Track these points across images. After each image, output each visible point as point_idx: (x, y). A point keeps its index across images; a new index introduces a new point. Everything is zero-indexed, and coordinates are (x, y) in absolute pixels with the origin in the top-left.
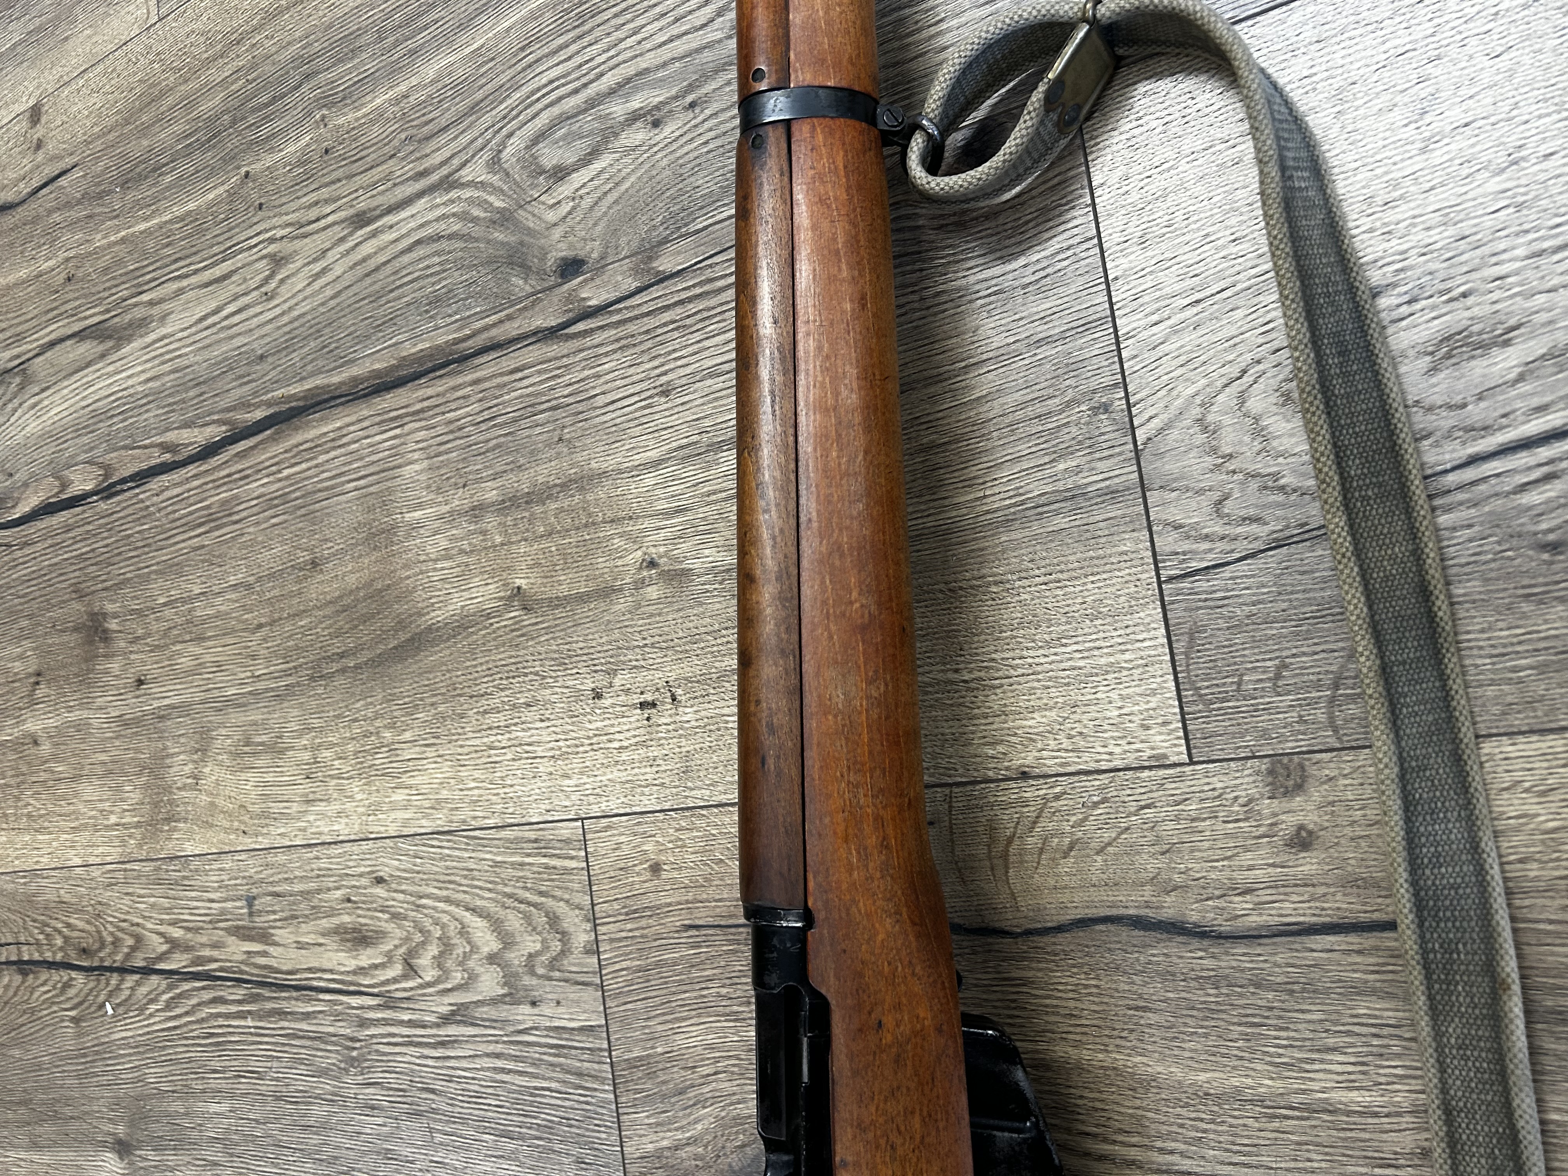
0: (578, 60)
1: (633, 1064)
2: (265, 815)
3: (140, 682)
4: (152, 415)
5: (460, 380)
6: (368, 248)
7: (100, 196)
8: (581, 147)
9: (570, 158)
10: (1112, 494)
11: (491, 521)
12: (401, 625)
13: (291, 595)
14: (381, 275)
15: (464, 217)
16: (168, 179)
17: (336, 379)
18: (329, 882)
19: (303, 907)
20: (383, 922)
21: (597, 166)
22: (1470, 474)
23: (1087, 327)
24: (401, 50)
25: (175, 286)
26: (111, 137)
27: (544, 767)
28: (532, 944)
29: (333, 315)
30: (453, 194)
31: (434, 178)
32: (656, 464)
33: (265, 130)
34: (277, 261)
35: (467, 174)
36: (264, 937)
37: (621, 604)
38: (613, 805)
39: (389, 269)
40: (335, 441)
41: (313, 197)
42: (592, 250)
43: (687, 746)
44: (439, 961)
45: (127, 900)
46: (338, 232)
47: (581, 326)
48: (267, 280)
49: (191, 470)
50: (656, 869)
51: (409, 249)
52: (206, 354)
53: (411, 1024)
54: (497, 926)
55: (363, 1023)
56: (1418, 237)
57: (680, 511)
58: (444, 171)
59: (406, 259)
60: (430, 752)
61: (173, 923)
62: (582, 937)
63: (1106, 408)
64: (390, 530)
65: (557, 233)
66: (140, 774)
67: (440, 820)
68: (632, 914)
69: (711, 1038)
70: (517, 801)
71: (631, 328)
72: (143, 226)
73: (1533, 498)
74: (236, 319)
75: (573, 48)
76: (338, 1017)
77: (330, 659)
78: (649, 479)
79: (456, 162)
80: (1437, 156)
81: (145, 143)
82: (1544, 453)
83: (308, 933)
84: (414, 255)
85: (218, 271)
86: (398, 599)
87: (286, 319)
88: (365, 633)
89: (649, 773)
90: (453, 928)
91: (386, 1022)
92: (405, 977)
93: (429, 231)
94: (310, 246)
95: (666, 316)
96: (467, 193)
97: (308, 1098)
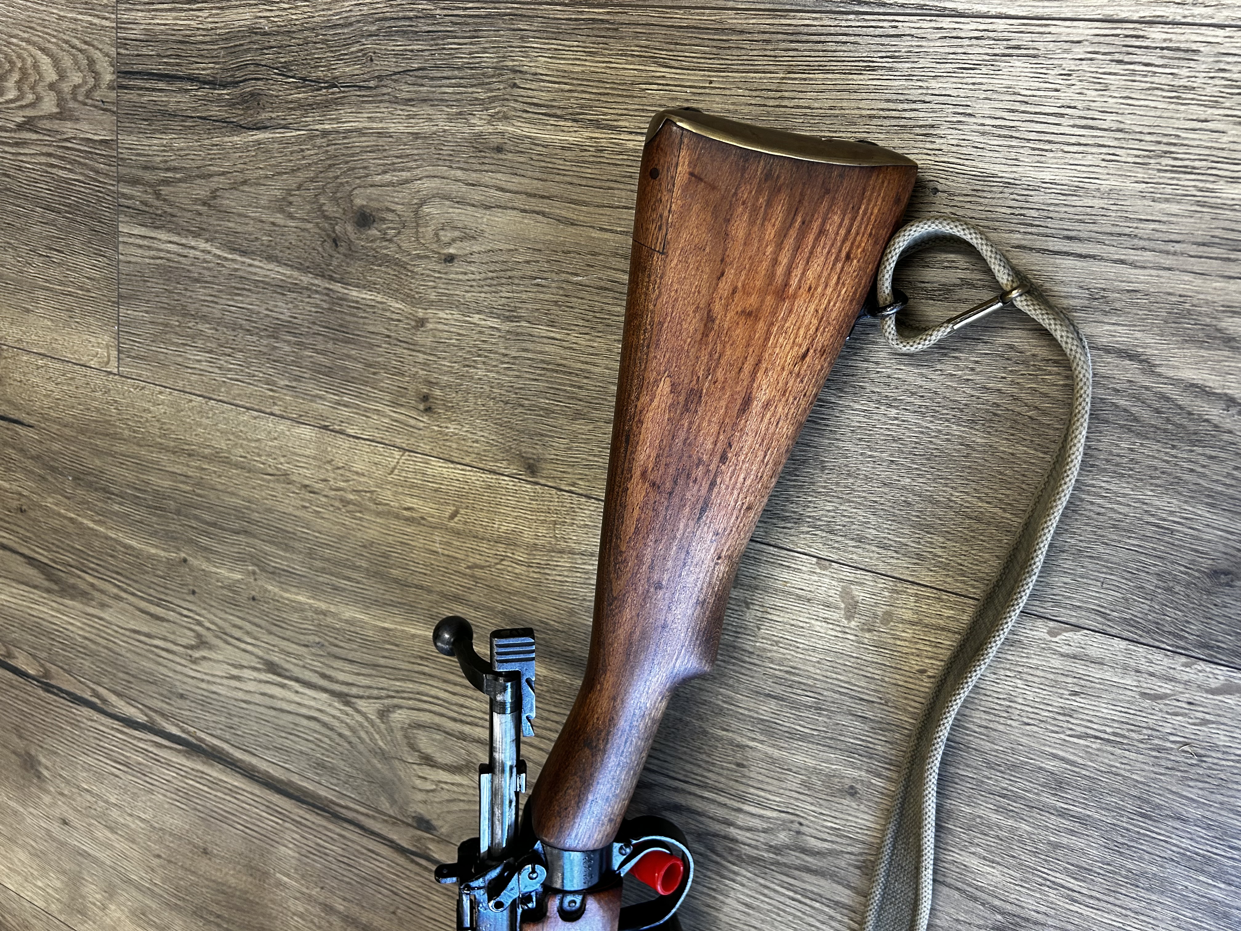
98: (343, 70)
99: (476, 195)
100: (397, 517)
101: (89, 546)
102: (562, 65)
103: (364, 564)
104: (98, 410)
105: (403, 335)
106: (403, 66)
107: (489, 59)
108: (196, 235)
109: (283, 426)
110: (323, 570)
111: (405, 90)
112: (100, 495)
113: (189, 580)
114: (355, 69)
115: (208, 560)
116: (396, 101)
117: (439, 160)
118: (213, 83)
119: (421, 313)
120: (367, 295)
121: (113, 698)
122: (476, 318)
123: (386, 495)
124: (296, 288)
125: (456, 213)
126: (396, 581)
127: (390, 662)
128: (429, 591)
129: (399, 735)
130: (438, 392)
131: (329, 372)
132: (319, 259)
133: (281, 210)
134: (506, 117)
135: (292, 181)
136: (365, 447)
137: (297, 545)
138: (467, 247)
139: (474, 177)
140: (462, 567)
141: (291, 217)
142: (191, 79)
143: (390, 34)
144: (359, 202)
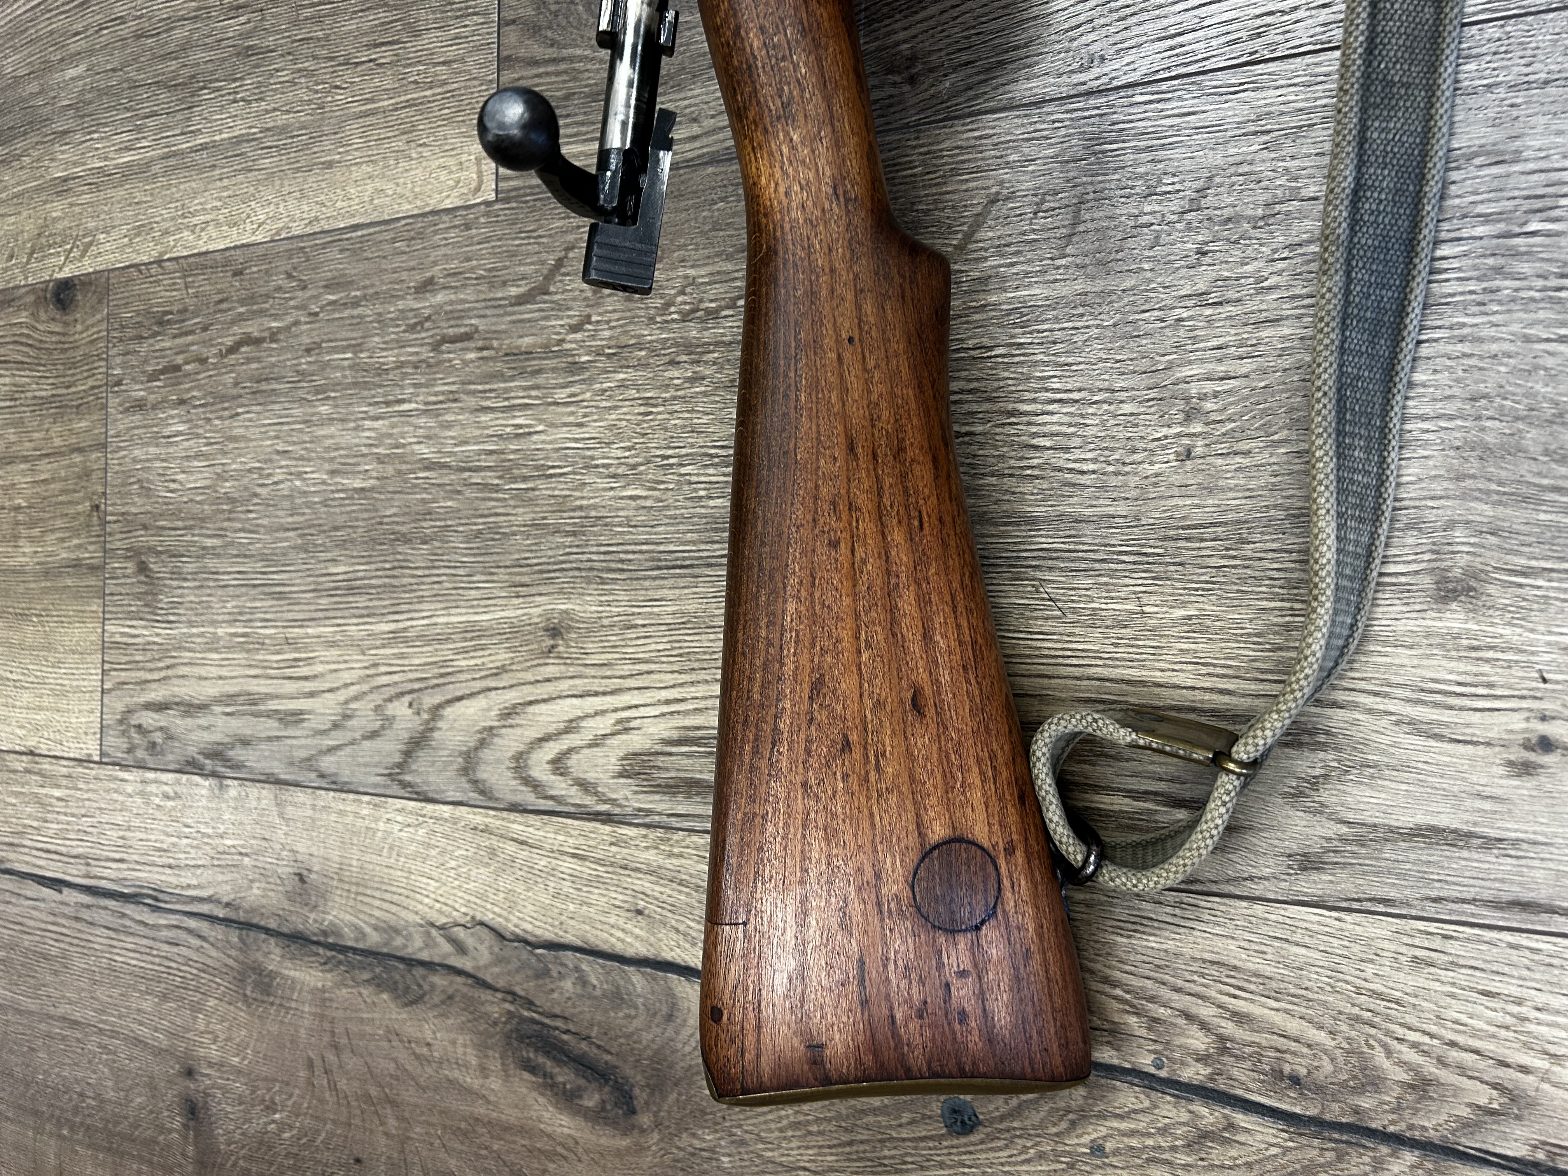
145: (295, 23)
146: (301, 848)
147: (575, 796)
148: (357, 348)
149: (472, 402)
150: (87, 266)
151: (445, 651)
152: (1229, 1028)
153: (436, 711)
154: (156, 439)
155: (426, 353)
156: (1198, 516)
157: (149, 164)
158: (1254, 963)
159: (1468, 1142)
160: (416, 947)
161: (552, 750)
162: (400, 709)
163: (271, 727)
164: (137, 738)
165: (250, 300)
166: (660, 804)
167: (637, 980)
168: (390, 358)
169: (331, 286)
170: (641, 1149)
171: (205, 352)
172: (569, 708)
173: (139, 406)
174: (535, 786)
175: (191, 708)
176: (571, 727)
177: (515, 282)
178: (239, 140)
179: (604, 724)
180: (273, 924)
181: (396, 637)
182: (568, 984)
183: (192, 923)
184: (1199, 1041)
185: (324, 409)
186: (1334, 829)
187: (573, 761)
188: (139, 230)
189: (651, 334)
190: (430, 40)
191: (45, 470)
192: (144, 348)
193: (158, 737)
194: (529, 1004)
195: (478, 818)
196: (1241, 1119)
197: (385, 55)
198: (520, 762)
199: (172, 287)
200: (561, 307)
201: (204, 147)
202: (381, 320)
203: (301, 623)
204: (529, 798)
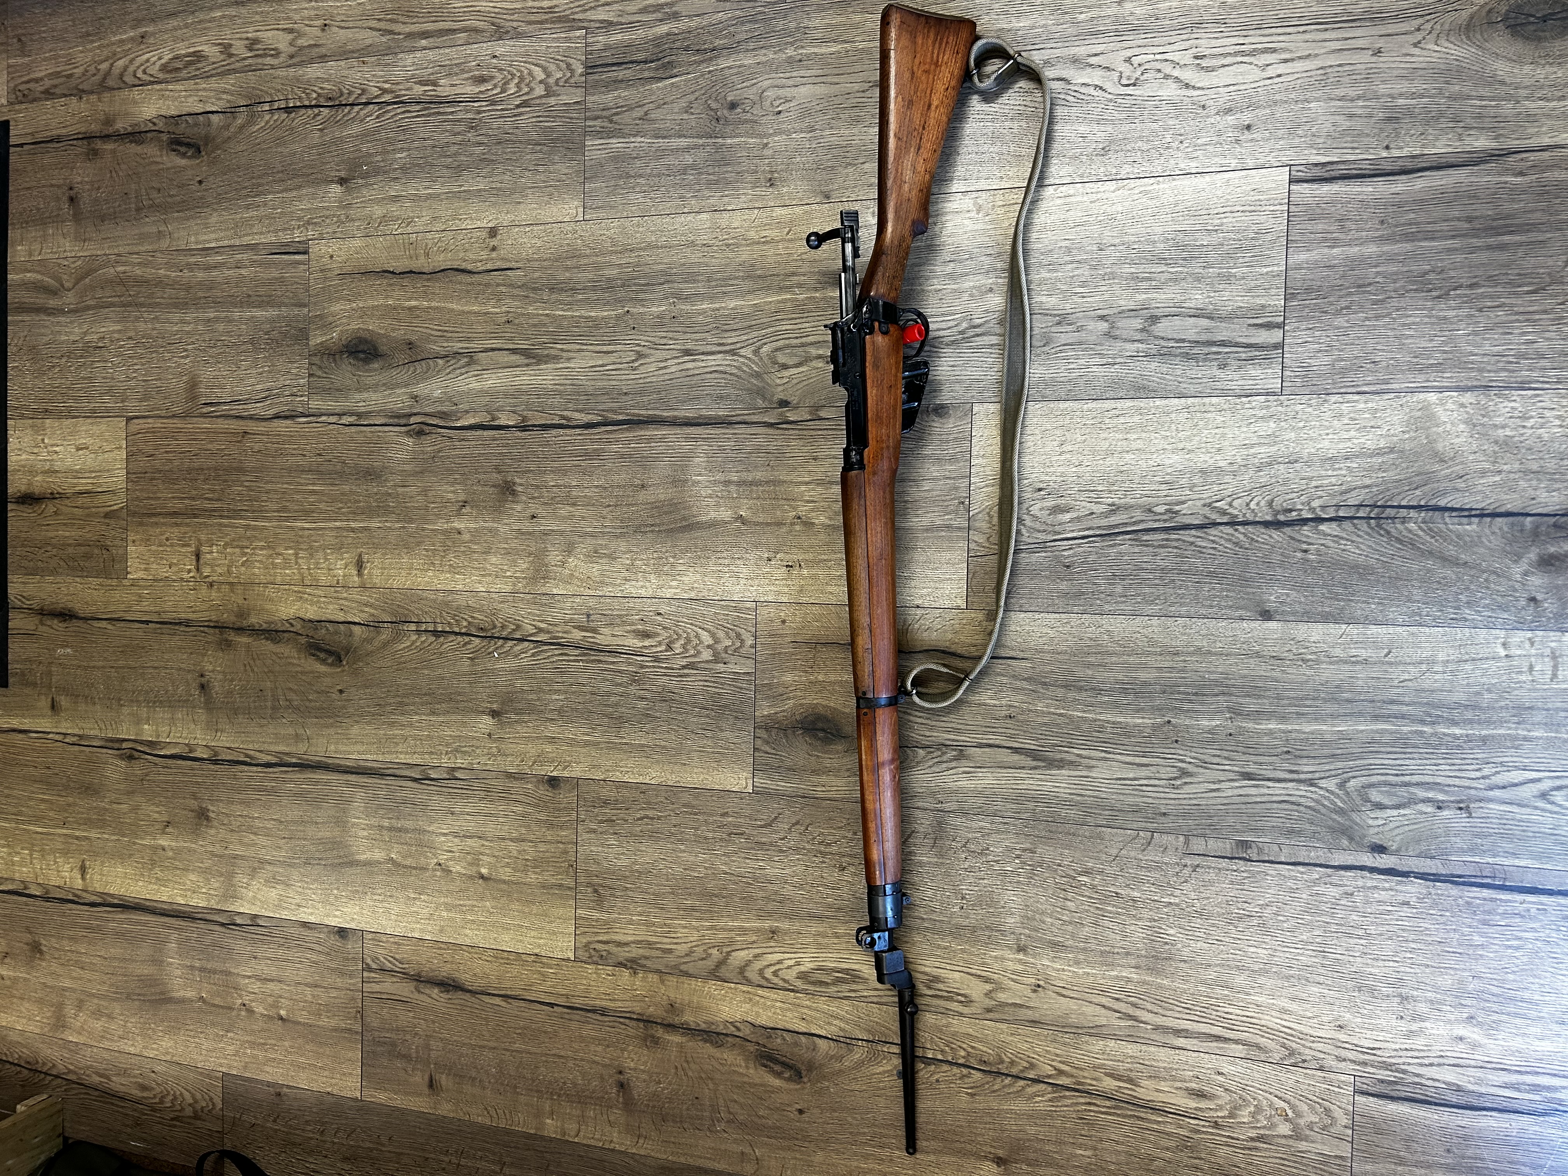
0: (800, 326)
1: (763, 685)
2: (602, 582)
3: (533, 517)
4: (557, 400)
5: (727, 431)
6: (690, 365)
7: (534, 289)
8: (795, 360)
9: (791, 362)
10: (959, 529)
11: (733, 488)
12: (684, 519)
13: (628, 496)
14: (695, 378)
15: (738, 368)
16: (580, 297)
17: (665, 414)
18: (634, 612)
19: (618, 621)
20: (659, 630)
21: (801, 369)
22: (1052, 544)
23: (963, 477)
24: (719, 289)
25: (578, 347)
26: (545, 263)
27: (743, 581)
28: (728, 643)
29: (668, 387)
30: (735, 358)
31: (728, 348)
32: (807, 483)
33: (642, 296)
34: (640, 355)
35: (743, 352)
36: (594, 631)
37: (784, 529)
38: (770, 599)
39: (699, 377)
40: (662, 439)
41: (664, 334)
42: (794, 400)
43: (802, 582)
44: (684, 646)
45: (513, 609)
46: (675, 354)
47: (784, 426)
48: (633, 361)
49: (578, 431)
50: (784, 622)
51: (711, 373)
52: (593, 383)
53: (666, 668)
54: (713, 635)
55: (642, 667)
56: (1054, 478)
57: (813, 501)
58: (732, 347)
59: (709, 376)
60: (691, 569)
61: (542, 621)
62: (750, 641)
63: (963, 503)
64: (686, 481)
65: (780, 388)
66: (529, 556)
67: (693, 595)
68: (771, 636)
69: (796, 678)
70: (729, 592)
71: (805, 432)
72: (561, 313)
73: (1065, 553)
74: (614, 373)
75: (798, 321)
76: (630, 664)
77: (647, 526)
78: (803, 488)
79: (738, 345)
80: (1062, 458)
81: (567, 275)
82: (1071, 542)
83: (618, 631)
84: (713, 376)
85: (605, 348)
86: (684, 508)
87: (641, 381)
88: (666, 519)
89: (786, 590)
90: (692, 634)
91: (654, 667)
92: (666, 651)
93: (721, 368)
94: (660, 355)
95: (820, 433)
96: (741, 360)
97: (609, 694)
98: (718, 42)
99: (790, 82)
100: (758, 243)
101: (560, 326)
102: (827, 21)
103: (741, 274)
104: (568, 244)
105: (756, 153)
106: (750, 35)
107: (793, 25)
108: (635, 136)
109: (690, 217)
110: (717, 286)
111: (752, 45)
112: (569, 293)
113: (631, 322)
114: (726, 41)
115: (643, 306)
116: (748, 50)
117: (772, 71)
118: (646, 62)
119: (765, 141)
120: (736, 140)
121: (577, 415)
122: (794, 136)
123: (752, 234)
124: (696, 147)
125: (781, 92)
126: (759, 277)
127: (758, 322)
128: (778, 275)
129: (766, 359)
130: (776, 175)
131: (717, 182)
132: (708, 130)
133: (686, 112)
134: (802, 47)
135: (692, 97)
136: (738, 213)
137: (700, 278)
138: (787, 105)
139: (788, 75)
140: (795, 257)
141: (692, 114)
142: (632, 62)
143: (743, 23)
144: (729, 99)
145: (670, 711)
146: (672, 995)
147: (781, 983)
148: (697, 829)
149: (743, 855)
150: (566, 774)
151: (732, 934)
152: (970, 1050)
153: (729, 953)
154: (602, 845)
155: (724, 836)
156: (964, 924)
157: (599, 743)
158: (976, 1034)
159: (1021, 1075)
160: (721, 1029)
161: (773, 969)
162: (714, 951)
163: (658, 953)
164: (593, 953)
165: (649, 803)
166: (811, 988)
167: (803, 1039)
168: (711, 835)
169: (684, 806)
170: (804, 1088)
171: (627, 817)
172: (778, 957)
173: (594, 831)
174: (767, 979)
175: (619, 944)
176: (780, 962)
177: (760, 820)
178: (643, 746)
179: (791, 962)
180: (659, 1021)
181: (712, 928)
182: (779, 1041)
183: (622, 1020)
184: (963, 1053)
185: (682, 847)
186: (994, 1003)
187: (780, 973)
188: (594, 766)
189: (808, 846)
190: (727, 734)
191: (542, 847)
192: (596, 810)
193: (604, 954)
194: (765, 1046)
195: (745, 988)
196: (972, 1071)
197: (709, 734)
198: (761, 972)
199: (611, 791)
200: (776, 832)
201: (626, 744)
202: (706, 821)
203: (671, 919)
204: (765, 983)
